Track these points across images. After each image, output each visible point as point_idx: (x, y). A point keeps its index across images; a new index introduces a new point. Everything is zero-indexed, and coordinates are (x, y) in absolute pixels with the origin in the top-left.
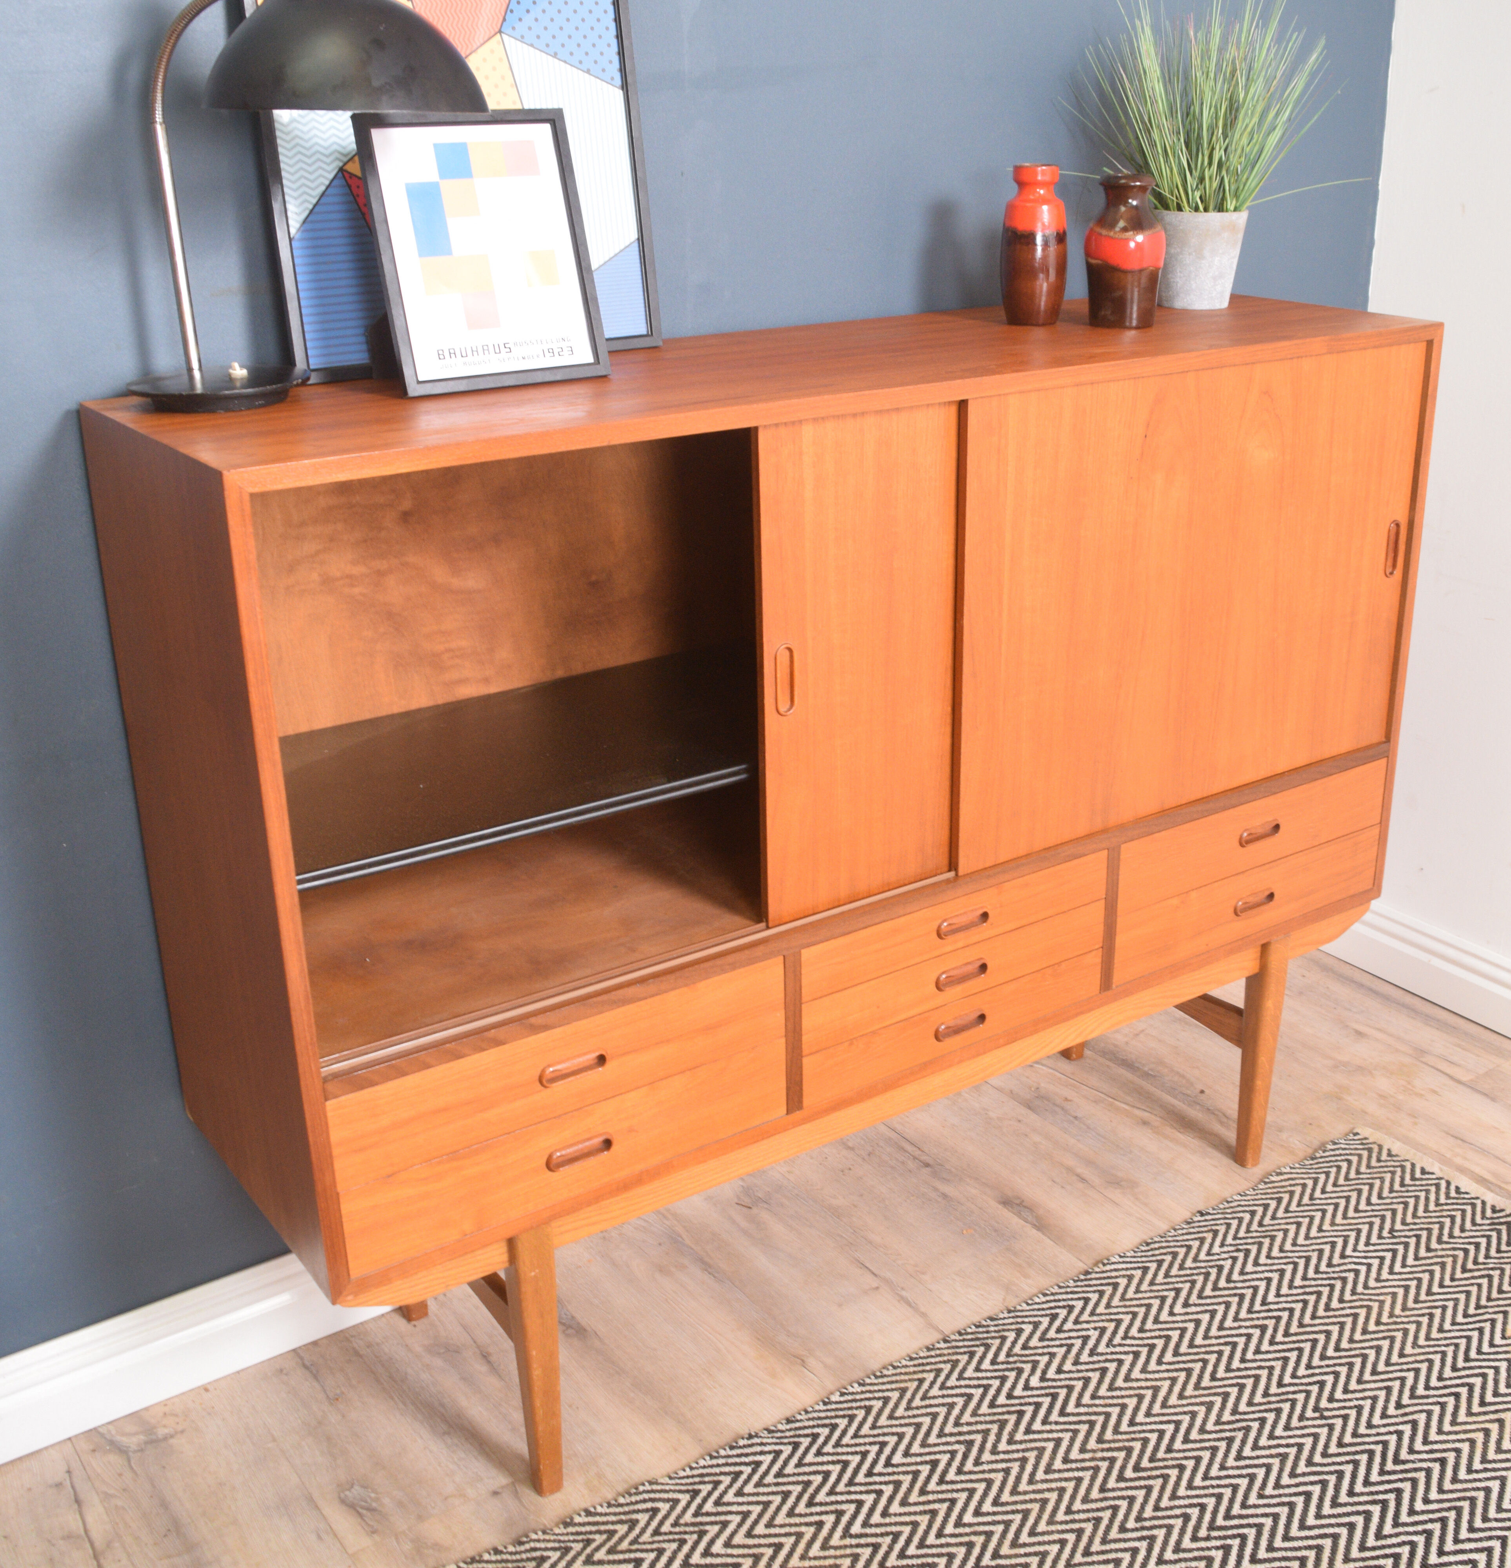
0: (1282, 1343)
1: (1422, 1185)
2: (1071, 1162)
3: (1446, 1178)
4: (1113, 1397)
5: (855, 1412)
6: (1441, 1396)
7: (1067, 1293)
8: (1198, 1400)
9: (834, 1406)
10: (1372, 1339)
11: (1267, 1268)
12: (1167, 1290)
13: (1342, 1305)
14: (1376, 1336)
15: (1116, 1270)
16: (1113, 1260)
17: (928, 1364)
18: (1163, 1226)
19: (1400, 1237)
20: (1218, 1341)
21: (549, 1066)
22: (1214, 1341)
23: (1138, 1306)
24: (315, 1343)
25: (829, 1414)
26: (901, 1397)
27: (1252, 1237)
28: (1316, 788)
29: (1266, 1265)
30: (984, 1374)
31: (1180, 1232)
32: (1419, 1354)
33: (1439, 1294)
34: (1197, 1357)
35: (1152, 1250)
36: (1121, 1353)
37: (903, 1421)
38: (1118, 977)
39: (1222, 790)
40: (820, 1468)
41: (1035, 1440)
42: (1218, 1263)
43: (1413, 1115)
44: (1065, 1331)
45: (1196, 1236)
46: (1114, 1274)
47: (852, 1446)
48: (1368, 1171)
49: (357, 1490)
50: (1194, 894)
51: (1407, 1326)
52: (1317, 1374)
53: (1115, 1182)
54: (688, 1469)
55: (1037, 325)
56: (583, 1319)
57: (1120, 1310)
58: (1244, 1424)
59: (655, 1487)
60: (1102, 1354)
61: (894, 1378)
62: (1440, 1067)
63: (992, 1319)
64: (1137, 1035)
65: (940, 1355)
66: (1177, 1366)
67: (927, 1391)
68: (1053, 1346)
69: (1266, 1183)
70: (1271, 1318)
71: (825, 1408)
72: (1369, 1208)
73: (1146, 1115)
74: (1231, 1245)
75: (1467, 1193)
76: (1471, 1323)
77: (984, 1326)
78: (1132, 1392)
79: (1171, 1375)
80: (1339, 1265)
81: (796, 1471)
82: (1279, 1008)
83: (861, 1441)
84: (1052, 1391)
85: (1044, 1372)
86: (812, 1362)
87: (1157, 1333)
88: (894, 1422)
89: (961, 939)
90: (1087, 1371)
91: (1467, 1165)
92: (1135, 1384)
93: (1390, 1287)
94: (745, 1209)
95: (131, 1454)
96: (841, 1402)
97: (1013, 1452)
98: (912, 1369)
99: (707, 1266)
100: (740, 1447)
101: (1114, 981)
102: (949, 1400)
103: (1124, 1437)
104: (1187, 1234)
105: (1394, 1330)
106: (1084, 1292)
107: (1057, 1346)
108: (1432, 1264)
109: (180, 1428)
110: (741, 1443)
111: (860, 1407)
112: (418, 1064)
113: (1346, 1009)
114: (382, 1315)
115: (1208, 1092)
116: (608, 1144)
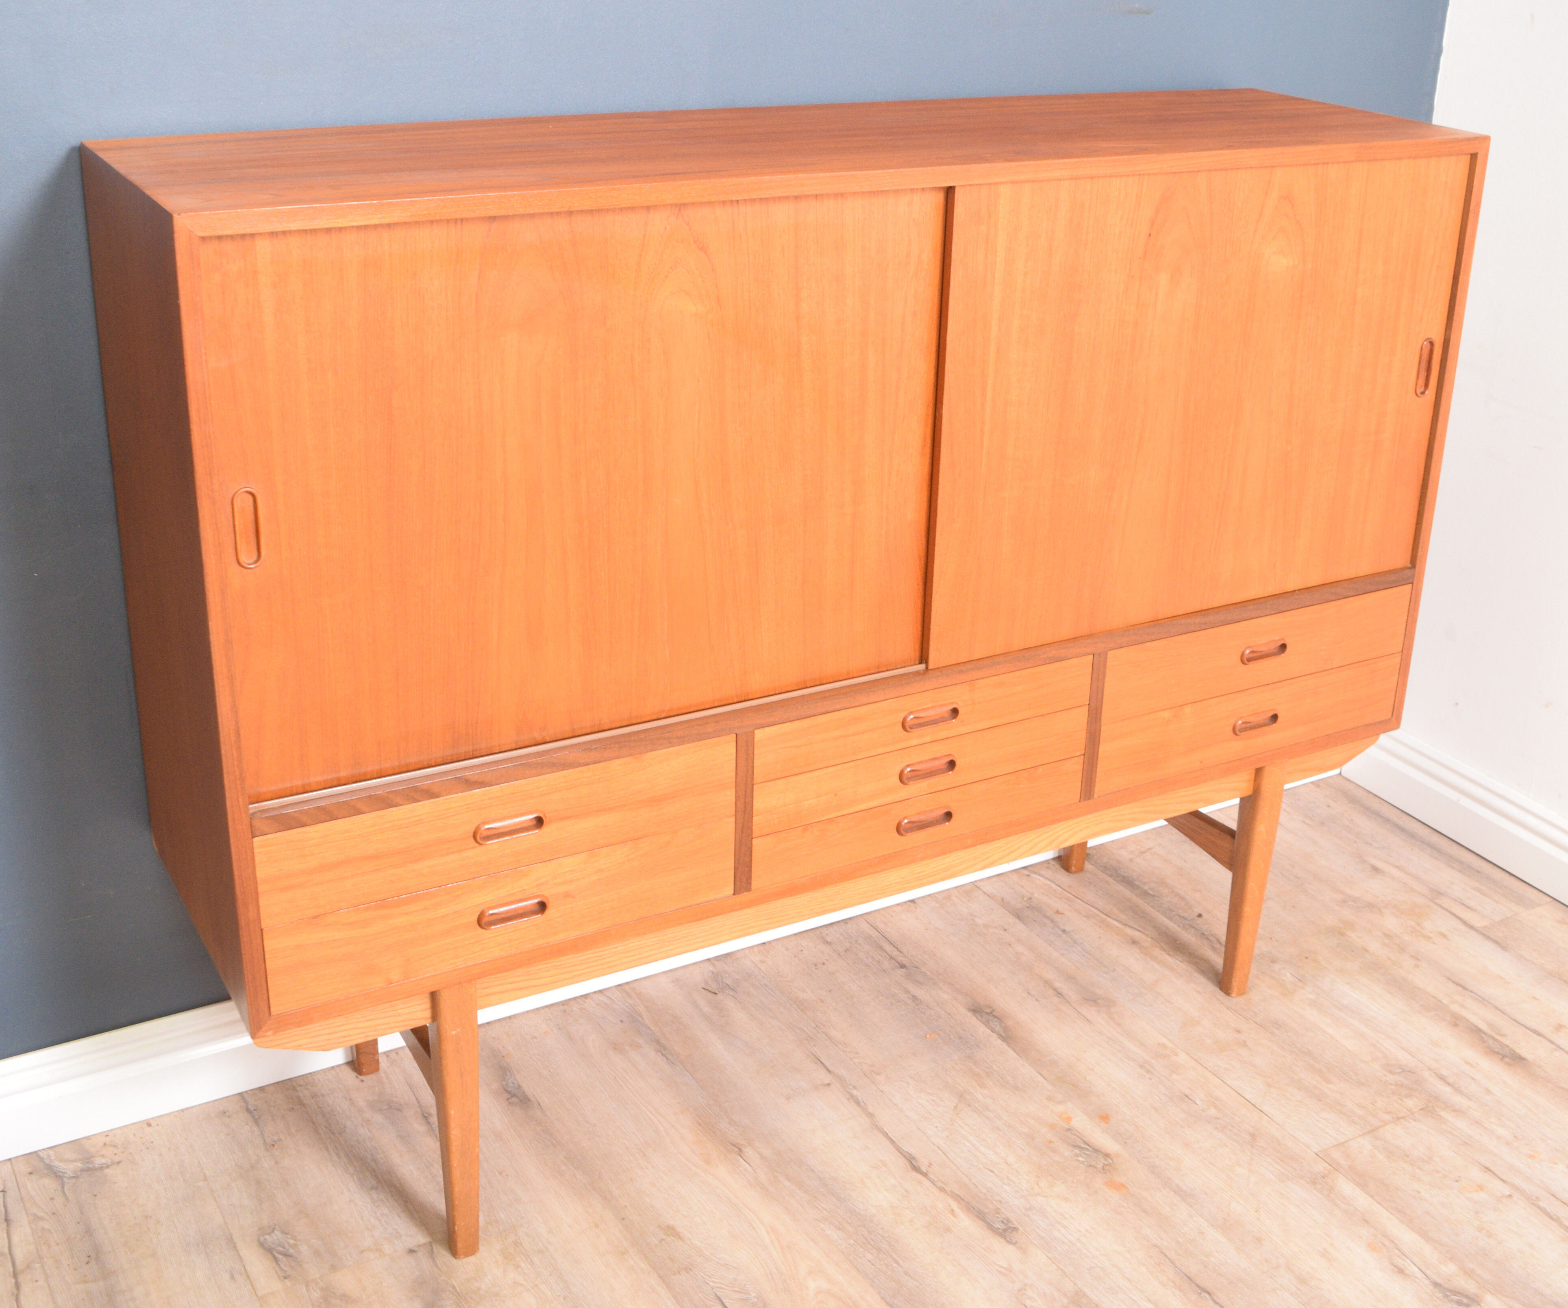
2: (1051, 975)
21: (485, 823)
24: (262, 1089)
38: (1100, 787)
39: (1225, 604)
43: (1416, 957)
49: (278, 1235)
50: (1187, 709)
53: (1092, 999)
56: (530, 1088)
62: (1453, 911)
64: (1144, 852)
73: (1137, 935)
82: (1272, 833)
86: (749, 1151)
89: (927, 734)
94: (710, 995)
95: (65, 1180)
99: (662, 1048)
101: (1096, 790)
109: (117, 1159)
112: (350, 809)
113: (1367, 843)
114: (333, 1067)
115: (1205, 915)
116: (542, 906)
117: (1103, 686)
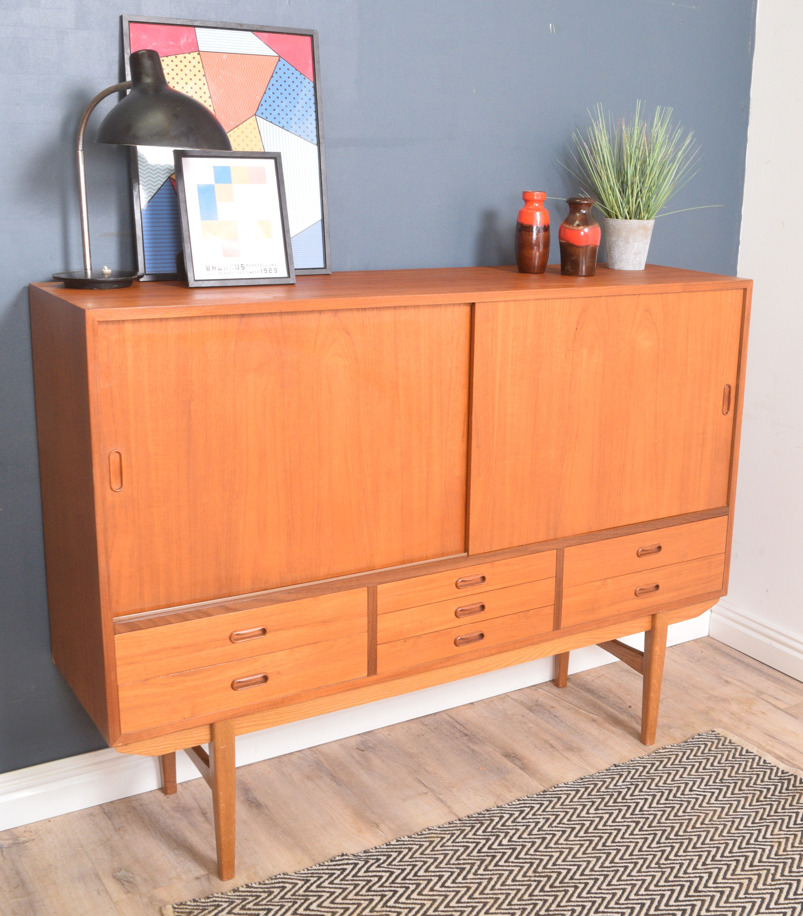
0: (646, 831)
1: (745, 758)
2: (547, 737)
3: (759, 755)
4: (547, 852)
5: (402, 850)
6: (729, 861)
7: (532, 800)
8: (593, 855)
9: (392, 847)
10: (697, 831)
11: (646, 794)
12: (588, 802)
13: (684, 814)
14: (700, 830)
15: (561, 791)
16: (560, 785)
17: (448, 830)
18: (592, 771)
19: (725, 783)
20: (611, 828)
21: (235, 631)
22: (608, 828)
23: (570, 808)
25: (388, 850)
26: (430, 845)
27: (641, 779)
28: (684, 528)
29: (646, 792)
30: (478, 837)
31: (601, 774)
32: (722, 840)
33: (740, 812)
34: (597, 835)
35: (584, 782)
36: (555, 831)
37: (428, 856)
38: (564, 623)
39: (627, 524)
40: (378, 874)
41: (499, 870)
42: (619, 790)
43: (748, 724)
44: (527, 819)
45: (610, 776)
46: (559, 792)
47: (397, 865)
48: (716, 750)
49: (123, 872)
50: (609, 581)
51: (718, 826)
52: (662, 847)
53: (570, 748)
54: (306, 870)
55: (533, 273)
56: (261, 798)
57: (559, 810)
58: (616, 868)
59: (286, 876)
60: (545, 831)
61: (428, 836)
62: (769, 701)
63: (487, 811)
64: (600, 676)
65: (455, 827)
66: (585, 838)
67: (445, 843)
68: (519, 826)
69: (656, 753)
70: (643, 818)
71: (387, 847)
72: (712, 768)
73: (595, 717)
74: (628, 782)
75: (770, 763)
76: (755, 827)
77: (483, 814)
78: (557, 850)
79: (581, 842)
80: (688, 795)
81: (364, 875)
83: (403, 864)
84: (513, 847)
85: (511, 837)
86: (382, 826)
87: (577, 822)
88: (423, 856)
89: (470, 590)
90: (535, 838)
91: (773, 750)
92: (560, 846)
93: (714, 807)
94: (361, 752)
96: (396, 845)
97: (486, 875)
98: (439, 832)
99: (334, 778)
100: (336, 861)
101: (562, 625)
102: (456, 848)
103: (548, 870)
104: (605, 775)
105: (710, 828)
106: (541, 800)
107: (521, 826)
109: (31, 838)
110: (337, 858)
111: (406, 848)
112: (165, 621)
113: (722, 669)
114: (152, 791)
115: (633, 707)
116: (265, 679)
117: (563, 567)
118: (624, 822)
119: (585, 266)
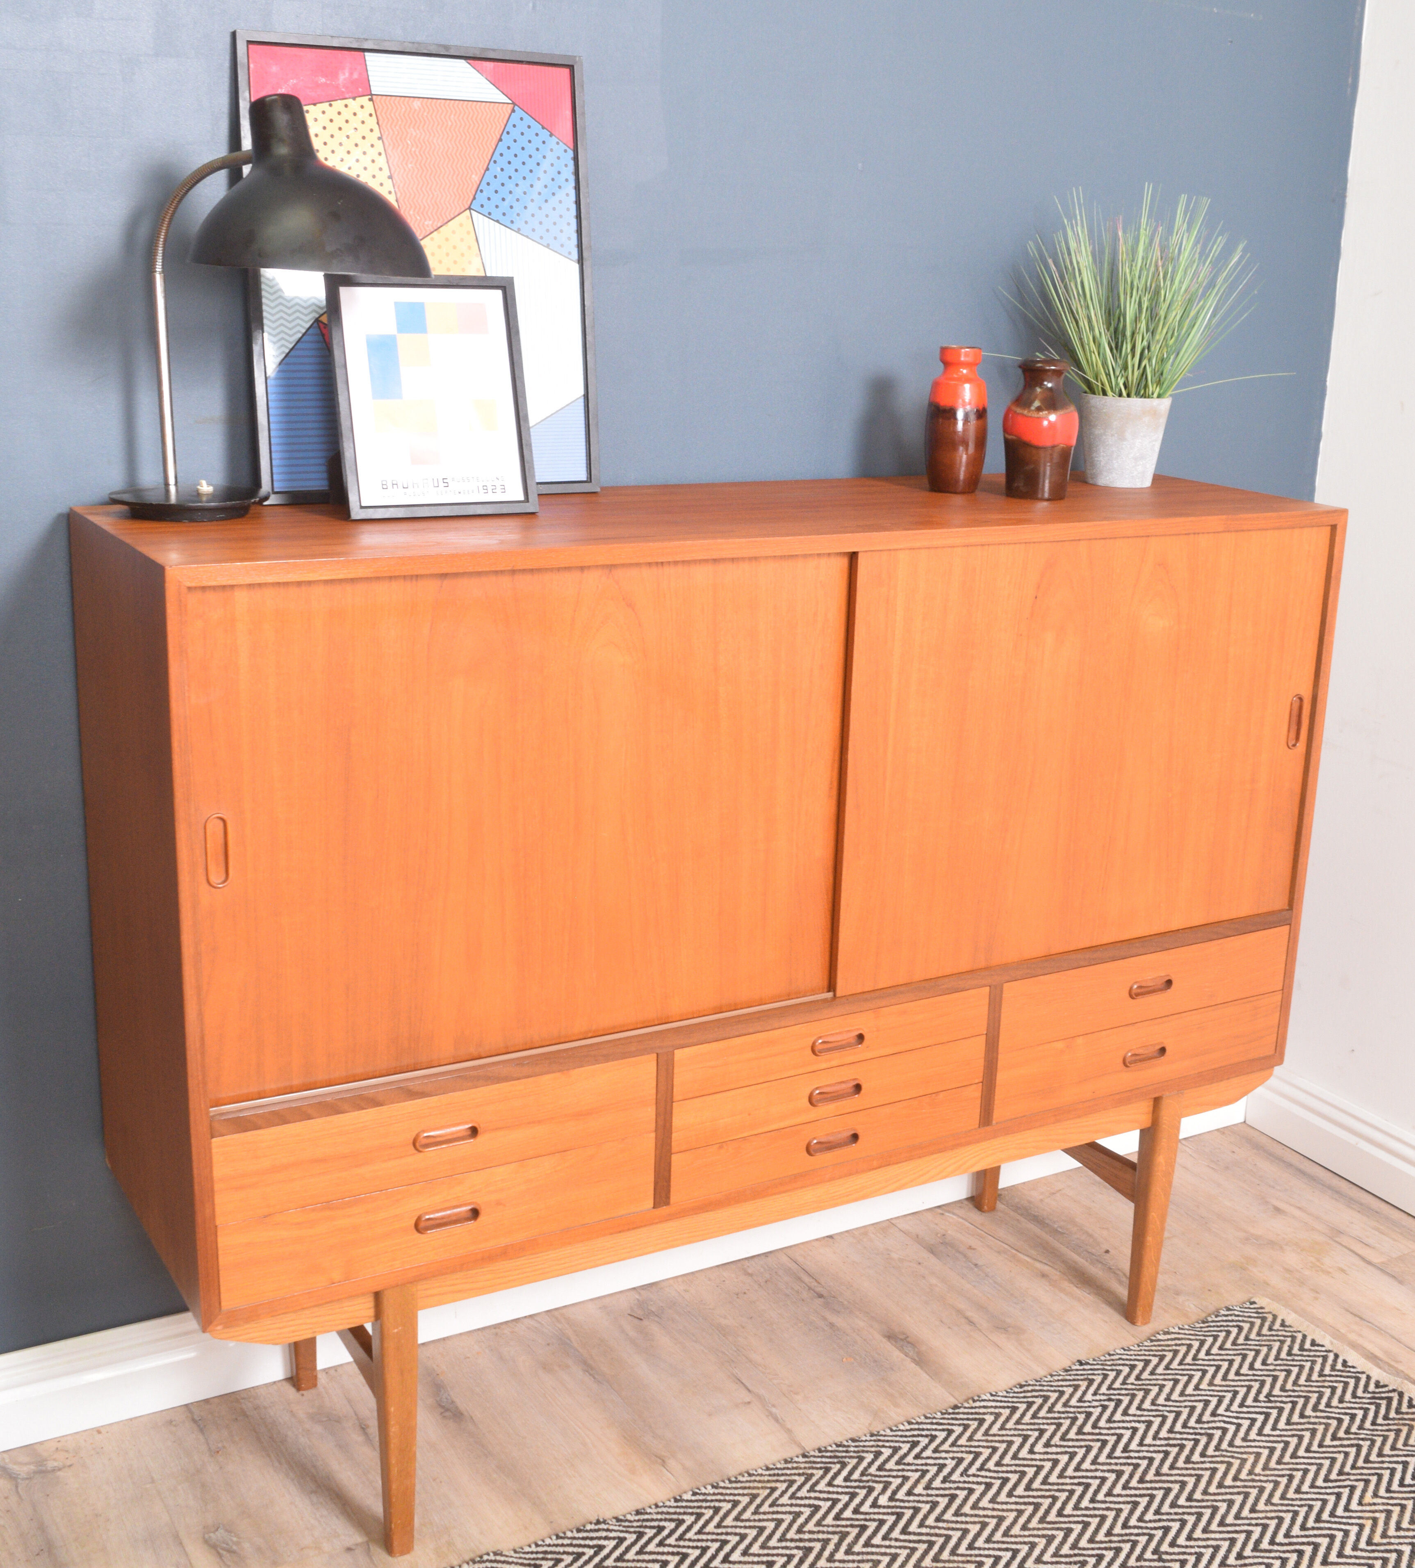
0: (1135, 1489)
1: (1309, 1356)
2: (962, 1305)
3: (1335, 1351)
4: (957, 1522)
5: (703, 1511)
6: (1284, 1552)
7: (932, 1423)
8: (1040, 1533)
9: (684, 1504)
10: (1226, 1493)
11: (1136, 1418)
12: (1031, 1430)
13: (1202, 1459)
14: (1231, 1490)
15: (984, 1407)
16: (984, 1397)
17: (783, 1475)
18: (1041, 1372)
19: (1276, 1402)
20: (1072, 1481)
21: (424, 1131)
22: (1068, 1481)
23: (999, 1442)
24: (207, 1401)
25: (678, 1510)
26: (751, 1503)
27: (1126, 1389)
28: (1213, 947)
29: (1134, 1415)
30: (835, 1489)
31: (1056, 1378)
32: (1271, 1511)
33: (1304, 1458)
34: (1048, 1494)
35: (1024, 1392)
36: (973, 1483)
37: (747, 1524)
38: (998, 1114)
39: (1113, 941)
40: (659, 1557)
41: (872, 1553)
42: (1087, 1410)
43: (1315, 1291)
44: (923, 1458)
45: (1071, 1383)
46: (982, 1410)
47: (694, 1541)
48: (1258, 1338)
49: (221, 1533)
50: (1080, 1041)
51: (1264, 1484)
52: (1164, 1520)
53: (1002, 1327)
54: (533, 1546)
55: (955, 493)
56: (462, 1404)
57: (981, 1444)
58: (1081, 1559)
59: (498, 1558)
60: (955, 1482)
61: (747, 1485)
62: (1352, 1248)
63: (853, 1440)
64: (1054, 1193)
65: (796, 1468)
66: (1026, 1500)
67: (777, 1499)
68: (908, 1470)
69: (1152, 1341)
70: (1129, 1464)
71: (675, 1504)
72: (1251, 1373)
73: (1046, 1269)
74: (1104, 1394)
75: (1353, 1367)
76: (1330, 1488)
77: (844, 1446)
78: (976, 1519)
79: (1019, 1507)
80: (1208, 1422)
81: (636, 1558)
82: (1171, 1164)
83: (704, 1537)
84: (898, 1510)
85: (895, 1493)
86: (672, 1463)
87: (1013, 1468)
88: (739, 1524)
89: (836, 1059)
90: (937, 1495)
91: (1360, 1341)
92: (981, 1513)
93: (1256, 1447)
94: (636, 1321)
95: (19, 1481)
96: (691, 1501)
97: (849, 1561)
98: (766, 1478)
99: (589, 1368)
100: (587, 1531)
101: (994, 1117)
102: (797, 1509)
103: (960, 1559)
104: (1062, 1380)
105: (1250, 1487)
106: (949, 1424)
107: (912, 1471)
108: (1303, 1430)
109: (68, 1463)
110: (589, 1527)
111: (709, 1507)
112: (301, 1114)
113: (1270, 1186)
114: (275, 1383)
115: (1112, 1251)
116: (475, 1213)
117: (1000, 1016)
118: (1096, 1470)
119: (1050, 483)
